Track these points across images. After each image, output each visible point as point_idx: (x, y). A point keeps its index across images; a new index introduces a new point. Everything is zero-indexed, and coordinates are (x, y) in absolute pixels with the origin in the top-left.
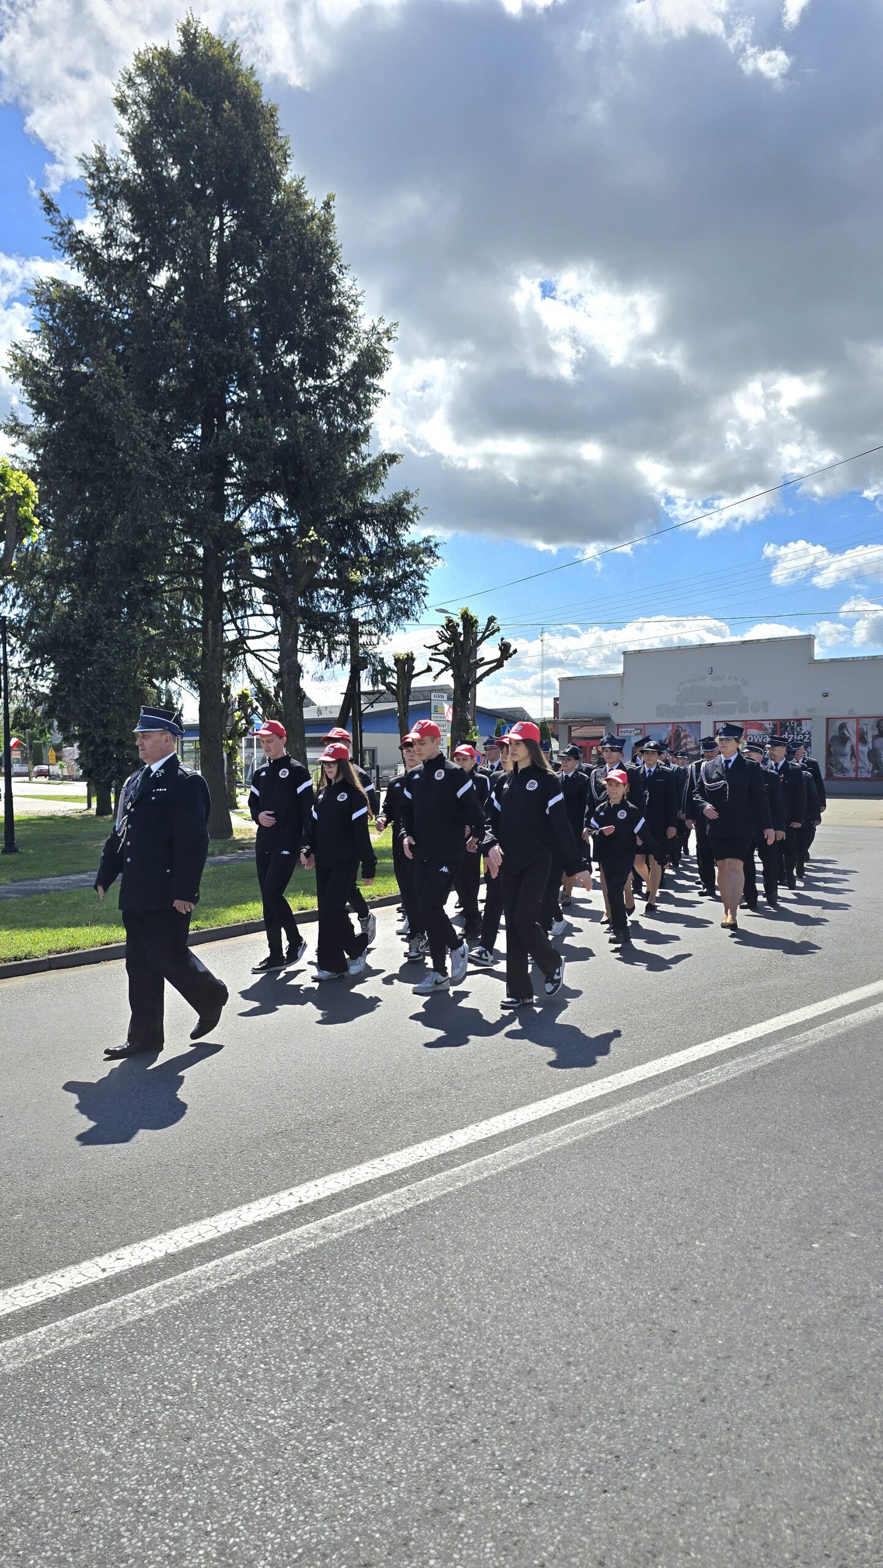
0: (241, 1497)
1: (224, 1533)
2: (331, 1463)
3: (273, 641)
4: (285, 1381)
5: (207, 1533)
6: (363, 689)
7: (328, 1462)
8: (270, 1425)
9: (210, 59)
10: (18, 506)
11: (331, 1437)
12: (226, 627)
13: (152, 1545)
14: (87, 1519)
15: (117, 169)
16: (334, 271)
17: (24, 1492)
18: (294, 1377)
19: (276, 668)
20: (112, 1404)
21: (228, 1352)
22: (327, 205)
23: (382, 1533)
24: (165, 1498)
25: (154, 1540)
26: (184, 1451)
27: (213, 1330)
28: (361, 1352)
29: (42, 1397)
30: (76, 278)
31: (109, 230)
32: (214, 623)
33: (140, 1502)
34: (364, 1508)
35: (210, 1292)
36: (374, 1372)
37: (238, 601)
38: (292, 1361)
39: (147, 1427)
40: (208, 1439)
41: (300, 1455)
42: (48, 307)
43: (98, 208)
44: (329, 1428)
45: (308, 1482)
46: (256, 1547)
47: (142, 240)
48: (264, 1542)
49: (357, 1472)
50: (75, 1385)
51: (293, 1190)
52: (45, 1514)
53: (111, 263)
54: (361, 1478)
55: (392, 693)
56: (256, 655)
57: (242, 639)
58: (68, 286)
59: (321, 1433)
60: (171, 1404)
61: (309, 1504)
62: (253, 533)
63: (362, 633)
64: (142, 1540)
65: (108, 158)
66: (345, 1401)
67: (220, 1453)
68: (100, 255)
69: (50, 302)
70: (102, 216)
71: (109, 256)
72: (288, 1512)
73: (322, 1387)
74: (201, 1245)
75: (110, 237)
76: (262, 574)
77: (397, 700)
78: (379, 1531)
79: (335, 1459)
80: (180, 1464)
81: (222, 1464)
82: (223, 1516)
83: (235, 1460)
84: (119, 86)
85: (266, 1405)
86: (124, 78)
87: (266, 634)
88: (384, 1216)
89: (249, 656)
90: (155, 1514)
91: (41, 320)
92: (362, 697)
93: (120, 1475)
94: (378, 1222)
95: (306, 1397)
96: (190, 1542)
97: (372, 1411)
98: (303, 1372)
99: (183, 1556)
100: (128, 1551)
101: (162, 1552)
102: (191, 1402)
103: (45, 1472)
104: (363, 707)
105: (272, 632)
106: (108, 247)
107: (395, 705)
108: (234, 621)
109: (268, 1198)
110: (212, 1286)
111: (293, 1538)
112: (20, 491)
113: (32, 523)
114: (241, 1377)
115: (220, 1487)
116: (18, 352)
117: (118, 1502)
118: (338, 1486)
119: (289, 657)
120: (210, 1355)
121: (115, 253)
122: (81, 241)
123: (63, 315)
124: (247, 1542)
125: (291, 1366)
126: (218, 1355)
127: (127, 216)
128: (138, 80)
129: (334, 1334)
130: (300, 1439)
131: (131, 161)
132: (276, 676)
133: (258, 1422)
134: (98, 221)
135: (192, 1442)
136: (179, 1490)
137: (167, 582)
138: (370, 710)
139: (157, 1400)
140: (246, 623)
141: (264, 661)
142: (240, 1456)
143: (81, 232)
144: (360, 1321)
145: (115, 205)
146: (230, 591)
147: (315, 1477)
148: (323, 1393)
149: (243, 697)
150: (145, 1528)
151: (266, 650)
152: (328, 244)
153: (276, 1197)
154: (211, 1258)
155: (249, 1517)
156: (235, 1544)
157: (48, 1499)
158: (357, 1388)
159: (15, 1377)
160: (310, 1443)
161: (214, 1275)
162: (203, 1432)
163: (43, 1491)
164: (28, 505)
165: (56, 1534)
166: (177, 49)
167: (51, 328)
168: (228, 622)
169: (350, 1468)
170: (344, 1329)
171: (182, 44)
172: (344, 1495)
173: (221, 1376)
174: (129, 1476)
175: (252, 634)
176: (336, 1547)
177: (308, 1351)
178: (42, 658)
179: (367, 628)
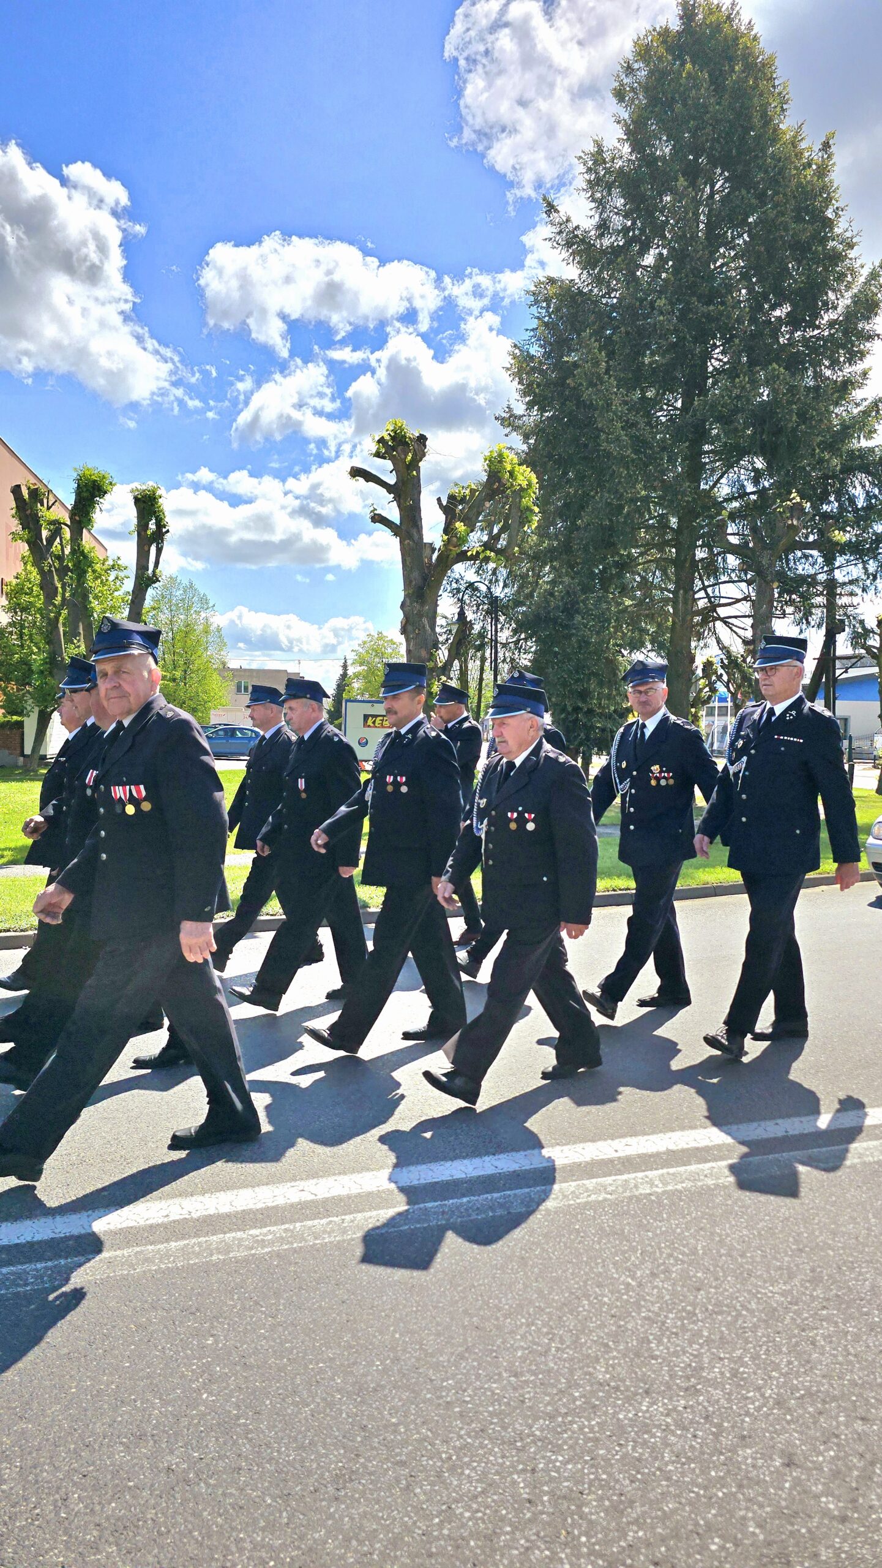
0: (747, 1342)
1: (735, 1362)
2: (828, 1338)
3: (745, 608)
4: (780, 1268)
5: (721, 1359)
6: (839, 653)
7: (824, 1338)
8: (769, 1297)
9: (708, 26)
10: (521, 498)
11: (826, 1319)
12: (696, 596)
13: (676, 1354)
14: (622, 1323)
15: (613, 159)
16: (830, 215)
17: (572, 1293)
18: (789, 1268)
19: (749, 634)
20: (634, 1250)
21: (727, 1235)
22: (826, 146)
23: (876, 1399)
24: (683, 1324)
25: (676, 1352)
26: (696, 1297)
27: (713, 1215)
28: (852, 1262)
29: (578, 1231)
30: (571, 272)
31: (603, 220)
32: (686, 592)
33: (664, 1323)
34: (860, 1378)
35: (708, 1187)
36: (865, 1281)
37: (711, 569)
38: (786, 1254)
39: (664, 1272)
40: (716, 1293)
41: (798, 1326)
42: (544, 304)
44: (824, 1312)
45: (805, 1346)
46: (763, 1379)
48: (770, 1378)
49: (852, 1351)
50: (602, 1229)
51: (780, 1121)
52: (589, 1312)
53: (603, 252)
54: (856, 1356)
55: (873, 657)
56: (726, 623)
57: (713, 607)
59: (816, 1314)
60: (683, 1262)
61: (808, 1362)
62: (729, 499)
63: (841, 594)
64: (668, 1348)
65: (604, 149)
66: (837, 1296)
67: (727, 1306)
68: (594, 245)
70: (597, 208)
71: (602, 245)
72: (790, 1363)
73: (816, 1280)
74: (697, 1149)
75: (603, 227)
76: (734, 540)
77: (878, 665)
78: (874, 1398)
79: (829, 1336)
80: (694, 1305)
81: (729, 1314)
82: (734, 1351)
83: (739, 1315)
84: (617, 76)
85: (765, 1282)
86: (622, 68)
87: (738, 601)
89: (718, 624)
90: (676, 1334)
91: (538, 318)
92: (838, 664)
93: (645, 1300)
94: (865, 1163)
95: (802, 1286)
96: (706, 1360)
97: (865, 1309)
98: (797, 1266)
99: (702, 1369)
100: (658, 1353)
101: (684, 1362)
102: (698, 1263)
103: (585, 1282)
104: (838, 672)
105: (745, 599)
106: (601, 235)
108: (704, 588)
109: (755, 1124)
110: (710, 1182)
111: (795, 1382)
112: (523, 484)
113: (532, 511)
114: (741, 1256)
115: (728, 1329)
116: (517, 351)
117: (645, 1318)
118: (835, 1356)
119: (764, 624)
120: (712, 1234)
121: (606, 242)
122: (577, 236)
123: (557, 310)
124: (755, 1373)
125: (786, 1259)
126: (720, 1235)
127: (620, 202)
128: (636, 65)
129: (825, 1243)
130: (798, 1313)
131: (626, 149)
132: (745, 642)
133: (758, 1292)
134: (592, 213)
135: (702, 1292)
136: (694, 1323)
137: (641, 554)
138: (844, 676)
139: (670, 1255)
141: (734, 628)
142: (744, 1312)
144: (850, 1239)
147: (813, 1343)
148: (817, 1285)
149: (708, 664)
150: (669, 1341)
152: (824, 188)
153: (763, 1124)
154: (706, 1161)
155: (755, 1357)
156: (744, 1373)
157: (591, 1303)
158: (850, 1289)
159: (556, 1213)
160: (806, 1319)
161: (711, 1174)
162: (711, 1287)
163: (587, 1296)
164: (529, 496)
165: (599, 1327)
166: (675, 25)
167: (546, 325)
168: (700, 590)
169: (846, 1346)
170: (833, 1240)
172: (841, 1364)
173: (723, 1251)
174: (653, 1303)
175: (723, 601)
176: (834, 1399)
177: (801, 1251)
178: (526, 632)
179: (848, 588)
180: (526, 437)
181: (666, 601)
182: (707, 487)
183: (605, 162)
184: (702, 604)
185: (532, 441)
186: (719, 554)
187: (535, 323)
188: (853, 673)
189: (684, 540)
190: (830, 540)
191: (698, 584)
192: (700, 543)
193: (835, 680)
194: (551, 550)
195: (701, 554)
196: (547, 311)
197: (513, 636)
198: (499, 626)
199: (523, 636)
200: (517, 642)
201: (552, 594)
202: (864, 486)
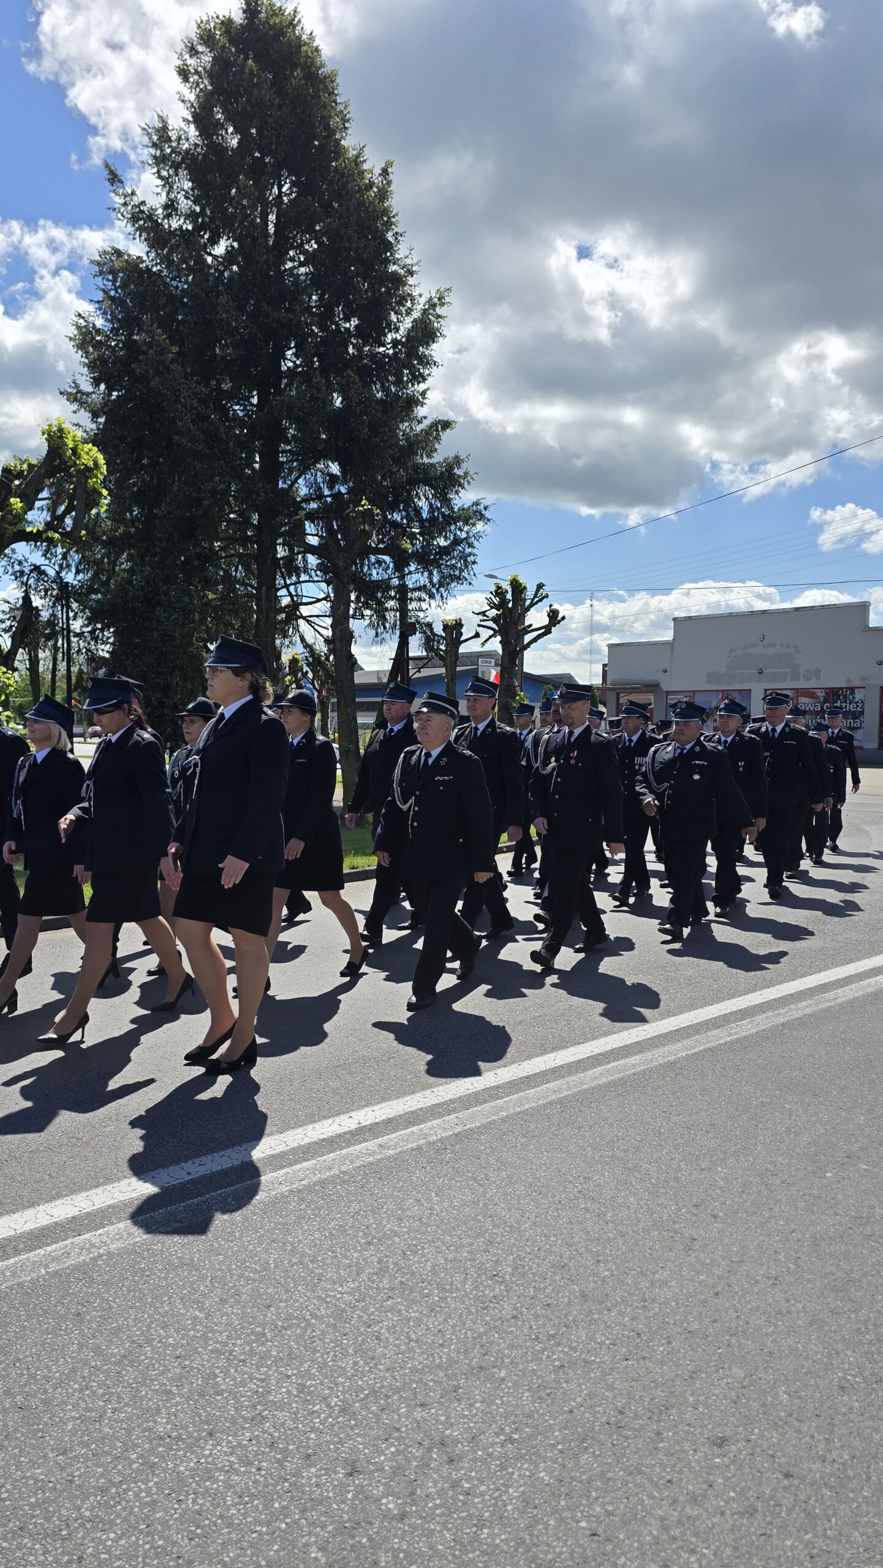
0: (315, 1351)
1: (302, 1377)
2: (391, 1329)
3: (324, 607)
4: (350, 1266)
5: (288, 1377)
6: (411, 654)
7: (388, 1328)
8: (338, 1299)
9: (271, 27)
10: (87, 478)
11: (391, 1309)
12: (279, 594)
13: (243, 1384)
14: (187, 1363)
15: (179, 139)
16: (390, 239)
17: (133, 1342)
18: (358, 1263)
19: (329, 633)
20: (202, 1278)
21: (300, 1242)
22: (385, 172)
23: (435, 1382)
24: (252, 1349)
25: (243, 1380)
26: (266, 1316)
27: (286, 1224)
28: (416, 1246)
29: (143, 1270)
30: (137, 249)
31: (170, 200)
32: (268, 589)
33: (231, 1352)
34: (420, 1363)
35: (282, 1195)
36: (427, 1262)
37: (291, 568)
38: (356, 1250)
39: (233, 1296)
40: (286, 1307)
41: (365, 1323)
42: (110, 277)
43: (160, 177)
44: (389, 1303)
45: (372, 1343)
46: (329, 1388)
47: (203, 210)
48: (336, 1385)
49: (413, 1337)
50: (170, 1262)
51: (352, 1114)
52: (152, 1358)
53: (172, 233)
54: (417, 1341)
55: (440, 659)
56: (308, 621)
57: (295, 606)
58: (129, 255)
59: (382, 1306)
60: (254, 1280)
61: (373, 1358)
62: (307, 499)
63: (411, 599)
64: (234, 1379)
65: (170, 128)
66: (402, 1283)
67: (297, 1318)
68: (161, 224)
69: (112, 271)
70: (164, 186)
71: (170, 226)
72: (355, 1363)
73: (381, 1272)
74: (273, 1156)
75: (170, 207)
76: (313, 541)
77: (445, 666)
78: (432, 1380)
79: (394, 1326)
80: (263, 1325)
81: (298, 1326)
82: (301, 1365)
83: (309, 1324)
84: (181, 54)
85: (335, 1283)
86: (186, 46)
87: (318, 600)
88: (435, 1138)
89: (301, 622)
90: (244, 1361)
91: (104, 291)
92: (411, 665)
93: (213, 1331)
94: (429, 1142)
95: (369, 1279)
96: (273, 1382)
97: (426, 1291)
98: (365, 1260)
99: (269, 1392)
100: (223, 1387)
101: (251, 1390)
102: (269, 1279)
103: (149, 1327)
104: (411, 672)
105: (325, 599)
106: (168, 216)
107: (443, 670)
108: (287, 586)
109: (330, 1121)
110: (284, 1189)
111: (360, 1383)
112: (91, 464)
113: (100, 494)
114: (312, 1261)
115: (297, 1343)
116: (81, 321)
117: (212, 1351)
118: (398, 1346)
119: (342, 624)
120: (284, 1244)
121: (175, 223)
122: (143, 212)
123: (124, 285)
124: (322, 1384)
125: (355, 1255)
126: (292, 1244)
127: (188, 185)
128: (200, 48)
129: (392, 1231)
130: (364, 1310)
131: (192, 131)
132: (327, 641)
133: (328, 1296)
134: (159, 190)
135: (272, 1309)
136: (263, 1344)
137: (222, 548)
138: (418, 675)
139: (241, 1276)
140: (299, 589)
141: (316, 627)
142: (313, 1321)
143: (143, 203)
144: (414, 1221)
145: (177, 175)
146: (283, 557)
147: (378, 1338)
148: (383, 1276)
149: (294, 661)
150: (236, 1371)
151: (318, 616)
152: (386, 212)
153: (337, 1119)
154: (282, 1167)
155: (323, 1366)
156: (312, 1385)
157: (153, 1348)
158: (413, 1274)
159: (119, 1255)
160: (372, 1313)
161: (285, 1180)
162: (281, 1301)
163: (149, 1341)
164: (96, 477)
165: (162, 1373)
166: (238, 17)
167: (113, 299)
168: (282, 588)
169: (407, 1333)
170: (400, 1227)
171: (244, 12)
172: (403, 1353)
173: (294, 1260)
174: (221, 1333)
175: (305, 600)
176: (397, 1391)
177: (369, 1243)
178: (103, 623)
179: (417, 594)
180: (95, 415)
181: (250, 596)
182: (285, 486)
183: (169, 140)
184: (285, 601)
185: (102, 420)
186: (299, 553)
187: (100, 296)
188: (426, 672)
189: (266, 538)
190: (399, 548)
191: (279, 581)
192: (280, 541)
193: (409, 678)
194: (127, 536)
195: (281, 552)
196: (114, 284)
197: (87, 626)
198: (71, 614)
199: (99, 626)
200: (92, 632)
201: (130, 582)
202: (427, 499)
